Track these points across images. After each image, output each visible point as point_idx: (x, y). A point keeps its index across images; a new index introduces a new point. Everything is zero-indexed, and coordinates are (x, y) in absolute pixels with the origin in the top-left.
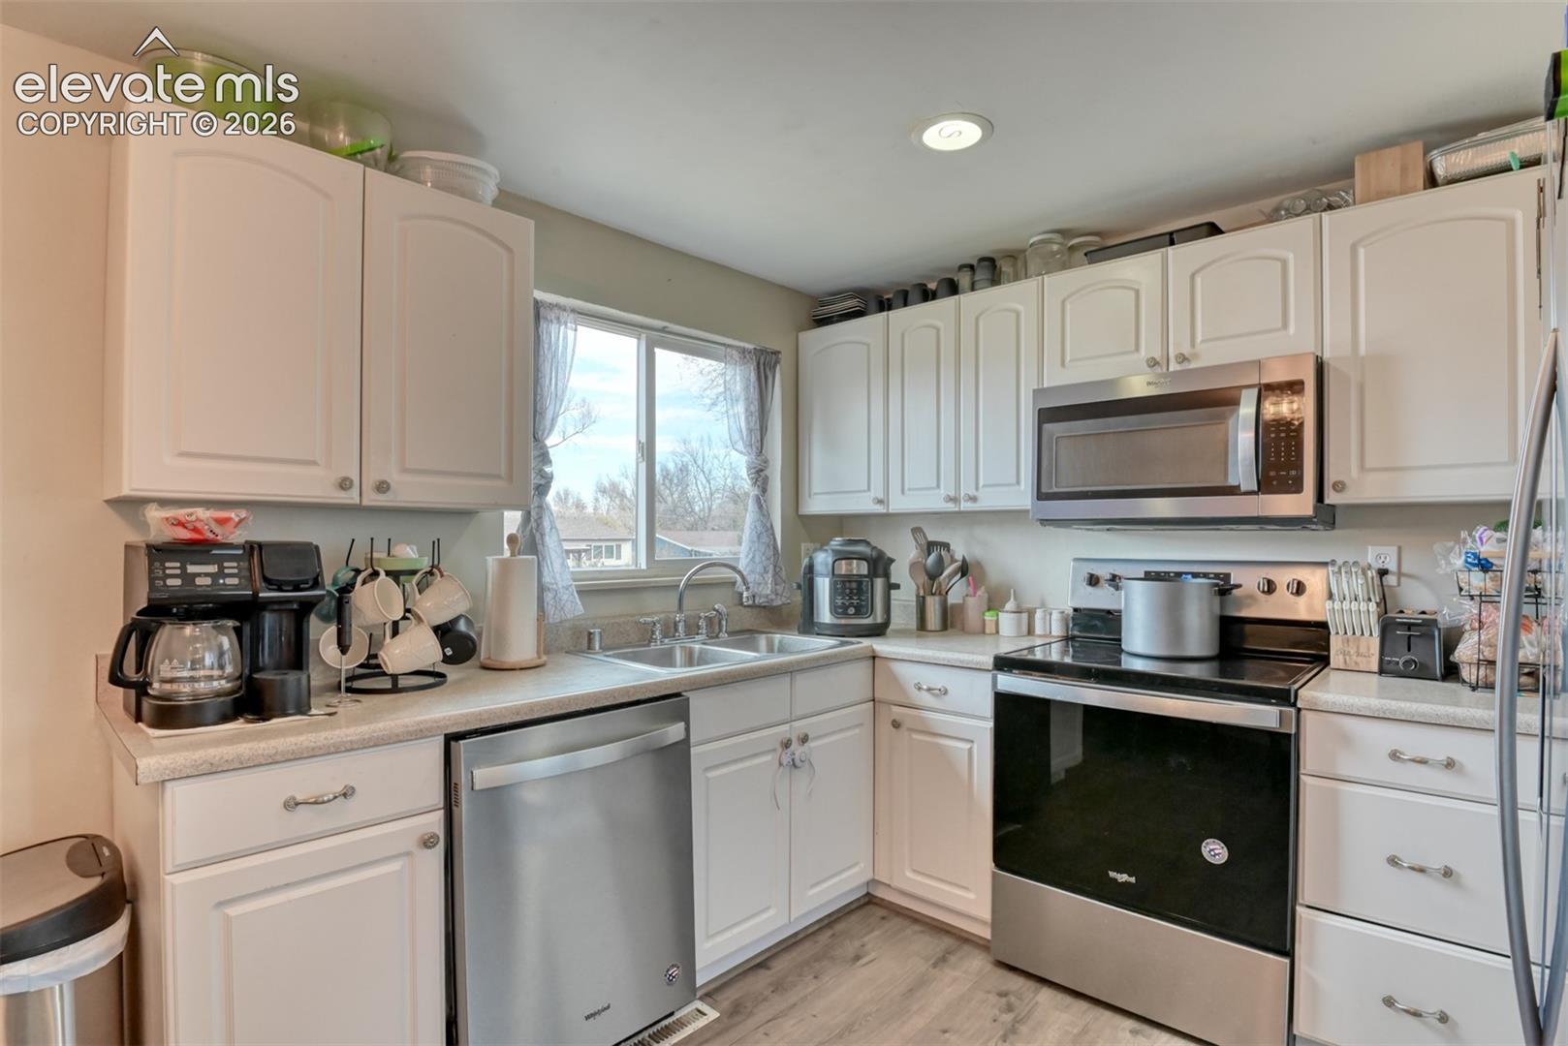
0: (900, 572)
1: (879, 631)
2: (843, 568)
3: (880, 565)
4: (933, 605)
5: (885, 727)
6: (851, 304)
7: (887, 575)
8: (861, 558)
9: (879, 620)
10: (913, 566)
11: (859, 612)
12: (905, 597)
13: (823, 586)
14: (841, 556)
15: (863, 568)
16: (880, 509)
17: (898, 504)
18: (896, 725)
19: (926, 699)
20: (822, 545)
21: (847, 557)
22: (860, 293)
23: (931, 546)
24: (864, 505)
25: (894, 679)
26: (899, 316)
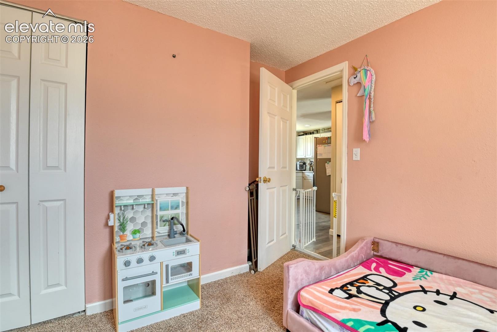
0: (307, 164)
1: (305, 170)
2: (300, 164)
3: (304, 163)
4: (311, 168)
5: (304, 179)
6: (302, 134)
7: (305, 164)
8: (302, 162)
9: (305, 169)
10: (309, 164)
11: (302, 168)
12: (308, 167)
13: (298, 166)
14: (300, 162)
15: (302, 164)
16: (305, 157)
17: (307, 157)
18: (305, 179)
19: (307, 176)
20: (298, 161)
21: (301, 162)
22: (303, 132)
23: (311, 161)
24: (303, 157)
25: (305, 175)
26: (307, 136)
